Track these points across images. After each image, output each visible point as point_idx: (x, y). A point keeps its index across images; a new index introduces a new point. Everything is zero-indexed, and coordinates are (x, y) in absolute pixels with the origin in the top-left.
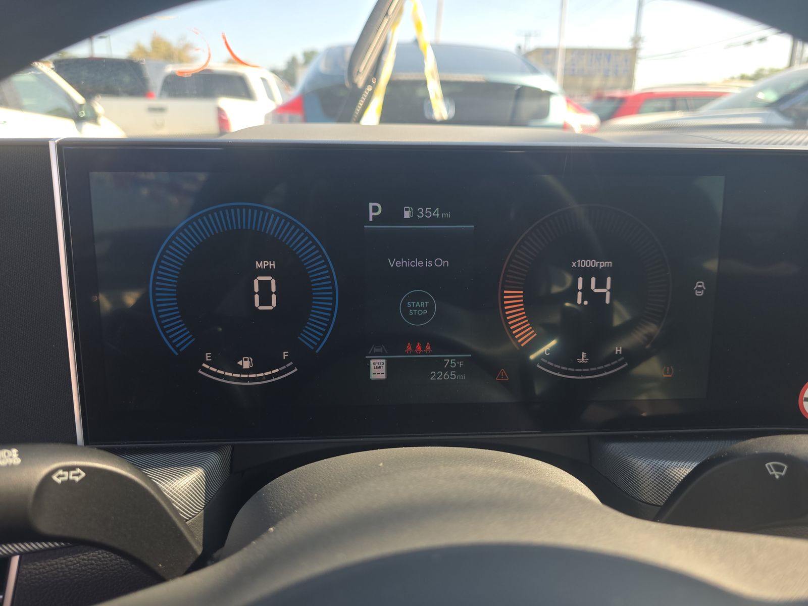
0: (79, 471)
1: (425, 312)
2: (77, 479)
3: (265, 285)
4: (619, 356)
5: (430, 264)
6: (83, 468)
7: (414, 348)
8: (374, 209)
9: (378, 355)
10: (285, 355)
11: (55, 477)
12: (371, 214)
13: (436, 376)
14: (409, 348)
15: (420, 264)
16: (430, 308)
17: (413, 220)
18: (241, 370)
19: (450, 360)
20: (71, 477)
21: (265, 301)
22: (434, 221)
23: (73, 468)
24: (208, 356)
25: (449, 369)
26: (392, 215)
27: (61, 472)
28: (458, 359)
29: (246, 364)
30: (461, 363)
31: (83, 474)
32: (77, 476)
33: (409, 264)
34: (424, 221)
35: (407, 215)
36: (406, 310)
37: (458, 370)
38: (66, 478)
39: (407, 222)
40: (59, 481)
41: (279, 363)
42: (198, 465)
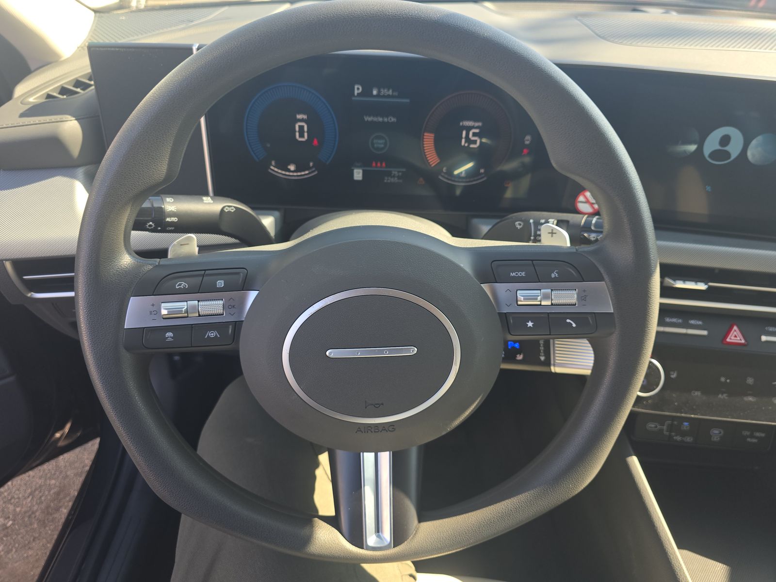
0: (233, 208)
1: (382, 146)
2: (233, 211)
3: (301, 128)
4: (482, 174)
5: (386, 120)
6: (234, 207)
7: (376, 164)
8: (358, 89)
9: (358, 167)
10: (311, 164)
11: (225, 209)
12: (356, 92)
13: (387, 180)
14: (374, 164)
15: (380, 119)
16: (385, 144)
17: (378, 96)
18: (289, 171)
19: (395, 172)
20: (231, 210)
21: (302, 135)
22: (389, 96)
23: (231, 206)
24: (273, 163)
25: (394, 176)
26: (366, 92)
27: (227, 208)
28: (399, 172)
29: (292, 167)
30: (400, 174)
31: (235, 209)
32: (233, 210)
33: (375, 119)
34: (384, 96)
35: (375, 92)
36: (373, 144)
37: (399, 177)
38: (229, 210)
39: (375, 96)
40: (227, 211)
41: (308, 168)
42: (271, 215)
